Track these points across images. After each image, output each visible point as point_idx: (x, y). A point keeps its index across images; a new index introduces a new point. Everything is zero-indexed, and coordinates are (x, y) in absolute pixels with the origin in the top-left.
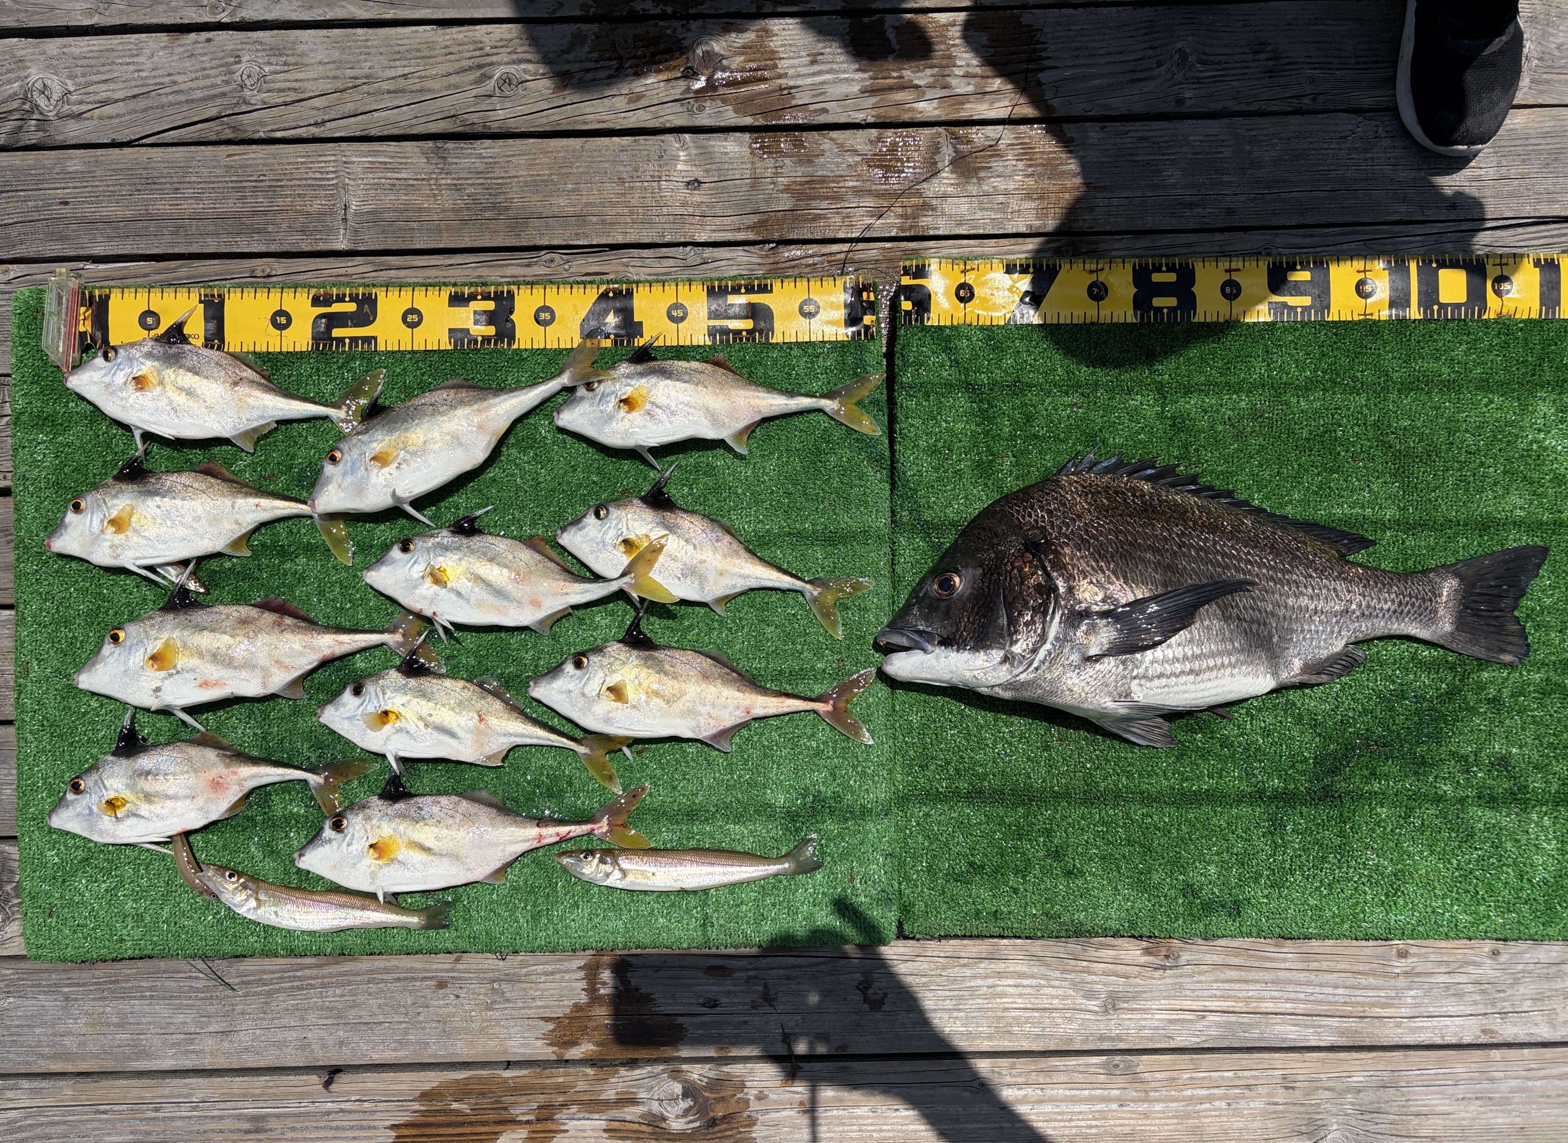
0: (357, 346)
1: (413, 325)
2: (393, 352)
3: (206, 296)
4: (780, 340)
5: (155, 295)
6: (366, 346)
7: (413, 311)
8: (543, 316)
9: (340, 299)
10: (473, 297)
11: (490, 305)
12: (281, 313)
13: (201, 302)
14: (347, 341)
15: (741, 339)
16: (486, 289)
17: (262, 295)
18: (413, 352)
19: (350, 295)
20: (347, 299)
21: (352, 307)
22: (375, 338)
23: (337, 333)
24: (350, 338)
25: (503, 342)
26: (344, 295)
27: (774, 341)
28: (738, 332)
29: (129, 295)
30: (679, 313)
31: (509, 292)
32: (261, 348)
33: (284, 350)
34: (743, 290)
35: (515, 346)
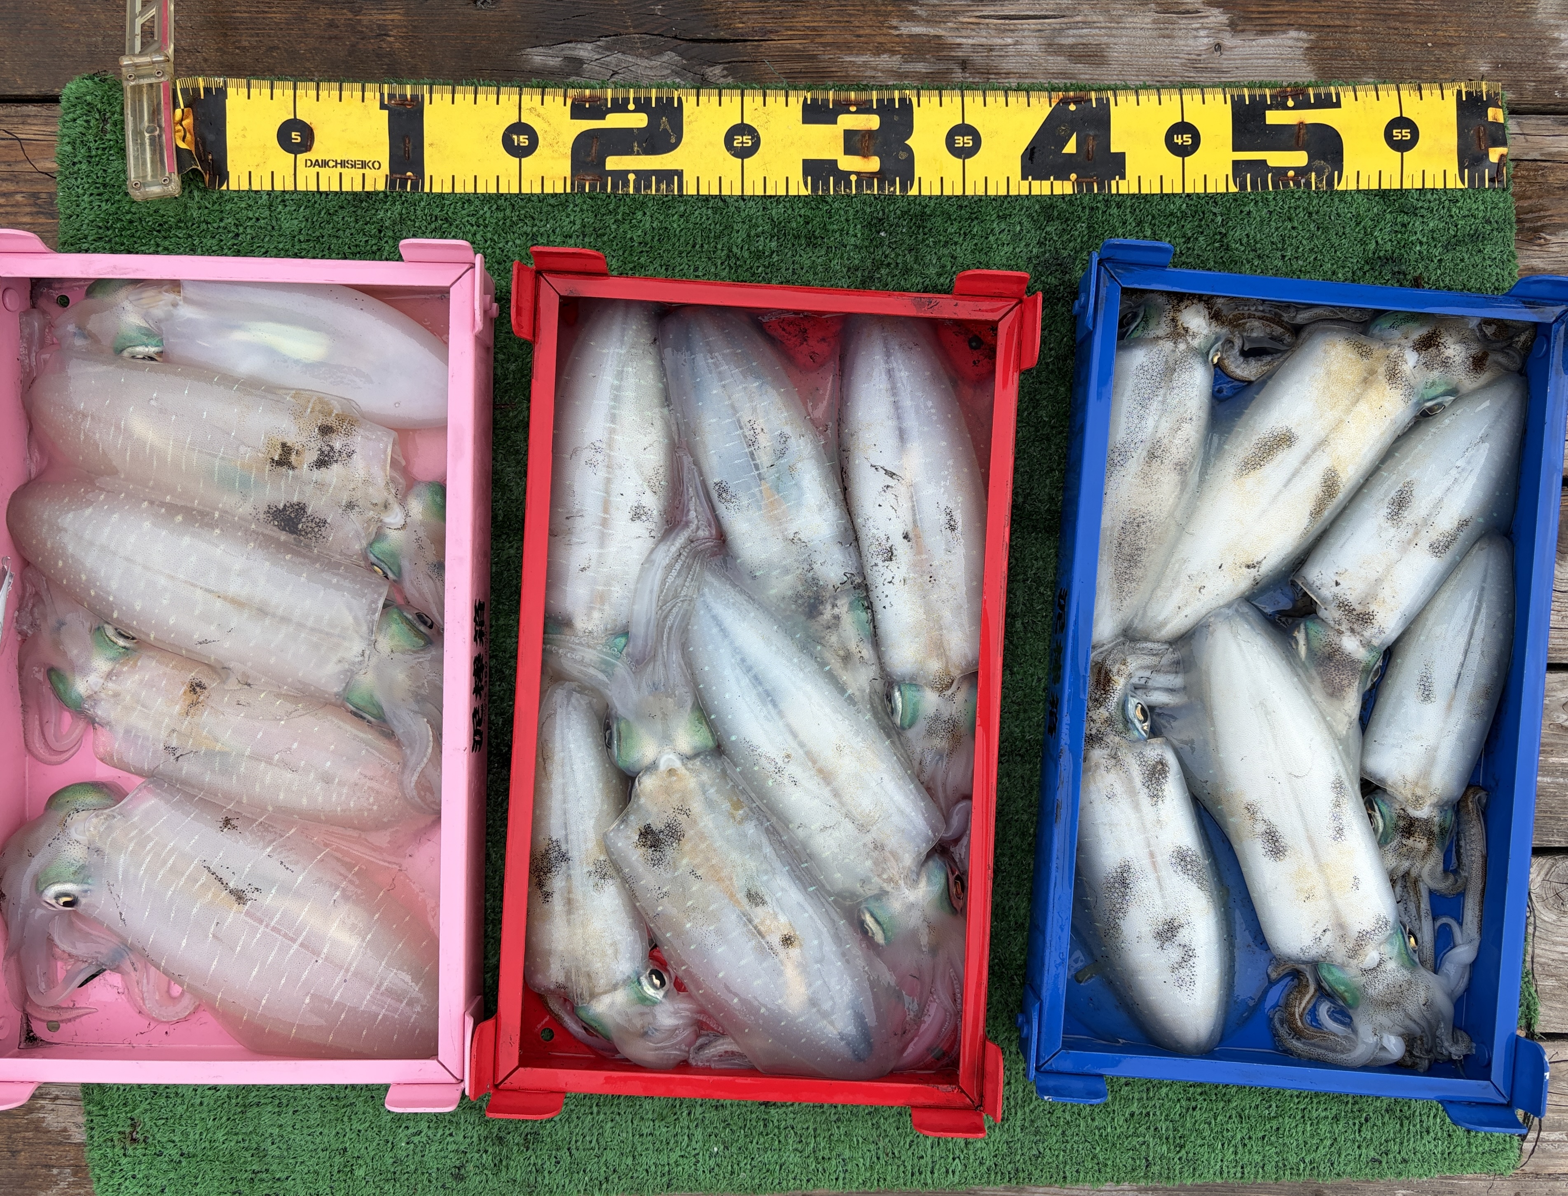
0: (648, 186)
1: (743, 153)
2: (707, 199)
3: (391, 96)
4: (1352, 186)
5: (307, 94)
6: (664, 186)
7: (742, 129)
8: (960, 141)
9: (620, 107)
10: (843, 107)
11: (872, 122)
12: (519, 128)
13: (383, 106)
14: (632, 177)
15: (1286, 185)
16: (864, 96)
17: (487, 97)
18: (742, 197)
19: (636, 100)
20: (631, 107)
21: (639, 121)
22: (680, 174)
23: (613, 163)
24: (635, 172)
25: (892, 183)
26: (626, 101)
27: (1342, 187)
28: (1281, 172)
29: (261, 90)
30: (1187, 139)
31: (902, 100)
32: (487, 187)
33: (525, 190)
34: (1290, 103)
35: (914, 192)
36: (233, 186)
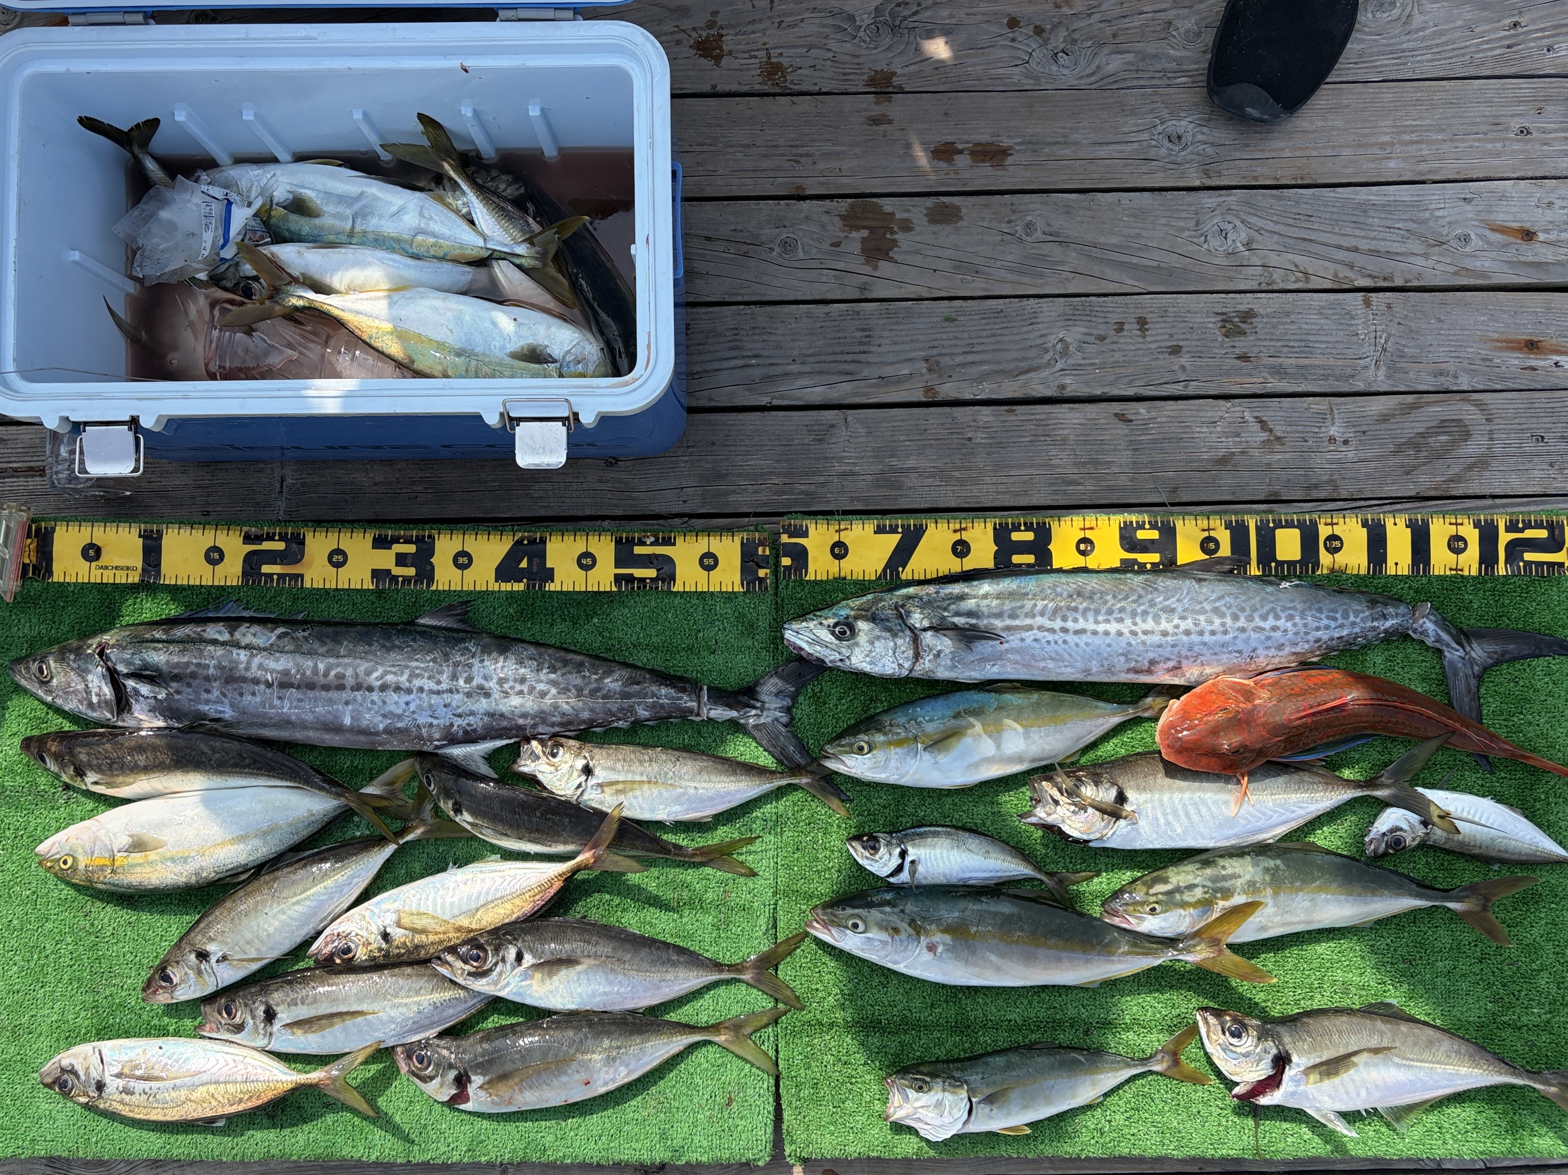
0: (284, 582)
1: (338, 565)
2: (317, 590)
3: (146, 531)
4: (681, 590)
5: (99, 529)
6: (293, 583)
7: (338, 551)
8: (461, 561)
9: (271, 539)
10: (396, 541)
11: (412, 549)
12: (215, 549)
13: (140, 536)
14: (275, 577)
15: (645, 587)
17: (197, 533)
18: (337, 590)
19: (280, 536)
20: (277, 538)
21: (280, 546)
22: (302, 576)
23: (266, 569)
24: (278, 575)
25: (422, 583)
26: (274, 536)
27: (675, 590)
28: (642, 580)
29: (74, 528)
30: (589, 561)
31: (430, 536)
32: (195, 582)
33: (216, 583)
34: (648, 543)
35: (433, 588)
36: (55, 579)
